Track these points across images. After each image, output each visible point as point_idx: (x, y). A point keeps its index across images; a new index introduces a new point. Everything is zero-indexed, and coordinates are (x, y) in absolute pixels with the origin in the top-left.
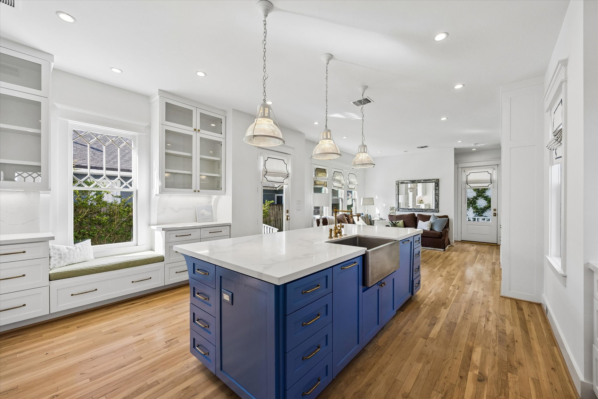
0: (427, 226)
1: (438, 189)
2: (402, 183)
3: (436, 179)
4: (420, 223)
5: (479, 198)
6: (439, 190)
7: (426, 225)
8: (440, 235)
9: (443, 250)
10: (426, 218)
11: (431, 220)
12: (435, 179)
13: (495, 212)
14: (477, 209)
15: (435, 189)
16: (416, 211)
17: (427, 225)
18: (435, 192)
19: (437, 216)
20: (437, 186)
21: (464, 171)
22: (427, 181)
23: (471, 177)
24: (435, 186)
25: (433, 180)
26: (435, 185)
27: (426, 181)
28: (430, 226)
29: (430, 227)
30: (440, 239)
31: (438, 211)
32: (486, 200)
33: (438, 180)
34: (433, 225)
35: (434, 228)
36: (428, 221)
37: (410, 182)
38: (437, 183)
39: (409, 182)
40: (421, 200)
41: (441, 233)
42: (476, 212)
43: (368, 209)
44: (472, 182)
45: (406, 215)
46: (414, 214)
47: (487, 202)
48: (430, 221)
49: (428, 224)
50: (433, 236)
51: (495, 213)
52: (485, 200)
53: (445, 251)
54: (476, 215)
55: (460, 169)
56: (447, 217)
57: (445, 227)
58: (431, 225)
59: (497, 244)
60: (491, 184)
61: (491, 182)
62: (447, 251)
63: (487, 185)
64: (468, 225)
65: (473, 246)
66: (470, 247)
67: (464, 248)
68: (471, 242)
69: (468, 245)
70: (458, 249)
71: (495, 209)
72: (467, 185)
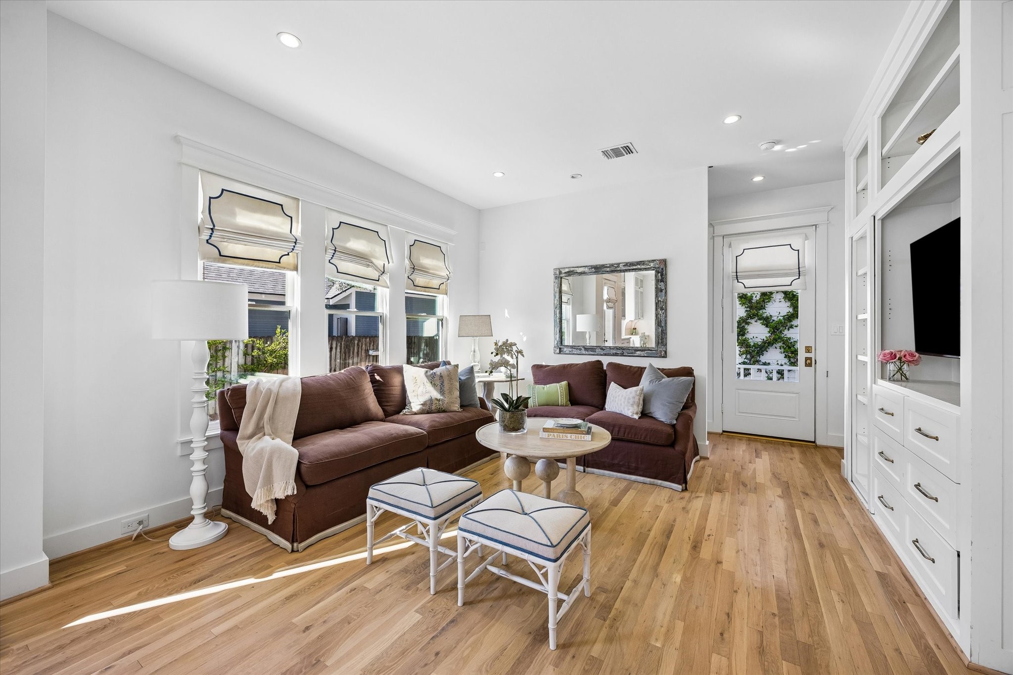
0: (632, 405)
1: (663, 288)
2: (570, 273)
3: (659, 260)
4: (614, 391)
5: (753, 321)
6: (666, 292)
7: (629, 399)
8: (670, 435)
9: (680, 487)
10: (629, 378)
11: (645, 383)
12: (655, 260)
13: (808, 355)
14: (748, 346)
15: (656, 288)
16: (605, 355)
17: (631, 401)
18: (657, 296)
19: (662, 370)
20: (662, 281)
21: (730, 246)
22: (634, 267)
23: (748, 261)
24: (657, 281)
25: (649, 261)
26: (656, 276)
27: (632, 266)
28: (641, 402)
29: (641, 407)
30: (670, 450)
31: (666, 352)
32: (767, 327)
33: (664, 262)
34: (650, 401)
35: (652, 410)
36: (634, 388)
37: (591, 270)
38: (661, 270)
39: (586, 270)
40: (633, 327)
41: (673, 426)
42: (747, 353)
43: (477, 349)
44: (748, 273)
45: (577, 364)
46: (599, 363)
47: (768, 329)
48: (640, 386)
49: (634, 398)
50: (648, 440)
51: (810, 359)
52: (764, 325)
53: (686, 489)
54: (746, 360)
55: (719, 240)
56: (688, 372)
57: (685, 407)
58: (644, 401)
59: (814, 442)
60: (799, 278)
61: (799, 273)
62: (692, 492)
63: (787, 280)
64: (740, 391)
65: (759, 455)
66: (752, 462)
67: (739, 469)
68: (749, 438)
69: (744, 451)
70: (725, 475)
71: (808, 347)
72: (738, 282)
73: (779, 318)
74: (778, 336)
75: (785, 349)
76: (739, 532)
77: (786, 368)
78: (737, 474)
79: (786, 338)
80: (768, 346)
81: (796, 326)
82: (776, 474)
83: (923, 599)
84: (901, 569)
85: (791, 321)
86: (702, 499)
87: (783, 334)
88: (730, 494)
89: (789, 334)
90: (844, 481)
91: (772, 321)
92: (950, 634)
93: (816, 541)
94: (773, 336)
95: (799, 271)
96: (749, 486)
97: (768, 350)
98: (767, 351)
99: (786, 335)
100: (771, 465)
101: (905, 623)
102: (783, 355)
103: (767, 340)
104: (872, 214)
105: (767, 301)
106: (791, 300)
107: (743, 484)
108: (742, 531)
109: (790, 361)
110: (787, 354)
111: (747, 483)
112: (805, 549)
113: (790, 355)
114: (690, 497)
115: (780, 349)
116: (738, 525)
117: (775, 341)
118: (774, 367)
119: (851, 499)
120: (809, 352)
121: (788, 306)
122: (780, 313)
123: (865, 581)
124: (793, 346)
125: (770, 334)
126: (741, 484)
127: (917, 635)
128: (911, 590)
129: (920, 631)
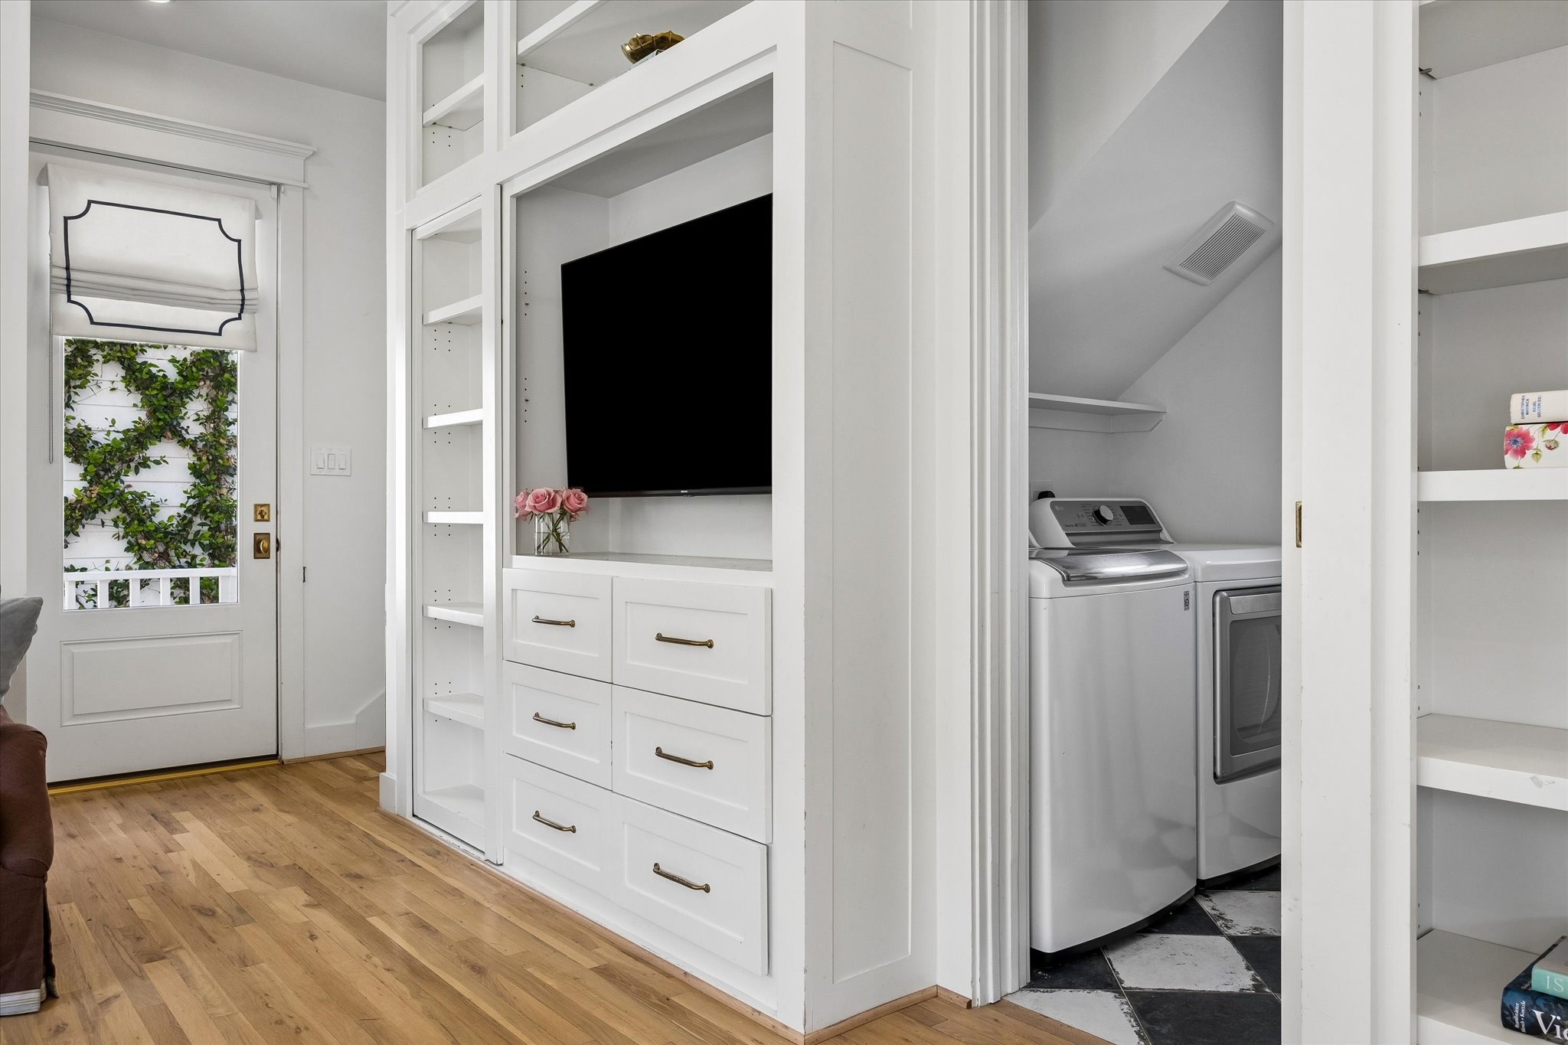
13: (262, 528)
21: (43, 179)
44: (102, 279)
51: (266, 537)
59: (276, 756)
60: (240, 318)
61: (242, 305)
62: (75, 996)
63: (210, 319)
64: (75, 649)
65: (175, 826)
66: (171, 847)
67: (154, 878)
68: (106, 788)
69: (123, 827)
70: (129, 908)
71: (262, 506)
72: (69, 300)
73: (113, 435)
74: (110, 487)
75: (127, 525)
76: (302, 1034)
77: (135, 576)
78: (162, 894)
79: (131, 493)
80: (82, 516)
81: (157, 463)
82: (253, 855)
83: (682, 978)
84: (612, 944)
85: (143, 446)
86: (126, 1002)
87: (122, 482)
88: (190, 950)
89: (136, 482)
90: (395, 822)
91: (91, 444)
92: (754, 1010)
93: (462, 966)
94: (97, 489)
95: (243, 300)
96: (218, 909)
97: (80, 529)
98: (77, 535)
99: (129, 486)
100: (223, 839)
101: (700, 1034)
102: (124, 544)
103: (78, 501)
104: (499, 181)
105: (78, 383)
106: (147, 389)
107: (199, 911)
108: (307, 1029)
109: (140, 558)
110: (132, 540)
111: (209, 904)
112: (460, 995)
113: (144, 542)
114: (82, 1015)
115: (116, 525)
116: (288, 1021)
117: (101, 503)
118: (100, 579)
119: (439, 853)
120: (263, 519)
121: (135, 405)
122: (113, 422)
123: (595, 996)
124: (150, 517)
125: (86, 484)
126: (195, 913)
127: (725, 1040)
128: (654, 972)
129: (721, 1031)
